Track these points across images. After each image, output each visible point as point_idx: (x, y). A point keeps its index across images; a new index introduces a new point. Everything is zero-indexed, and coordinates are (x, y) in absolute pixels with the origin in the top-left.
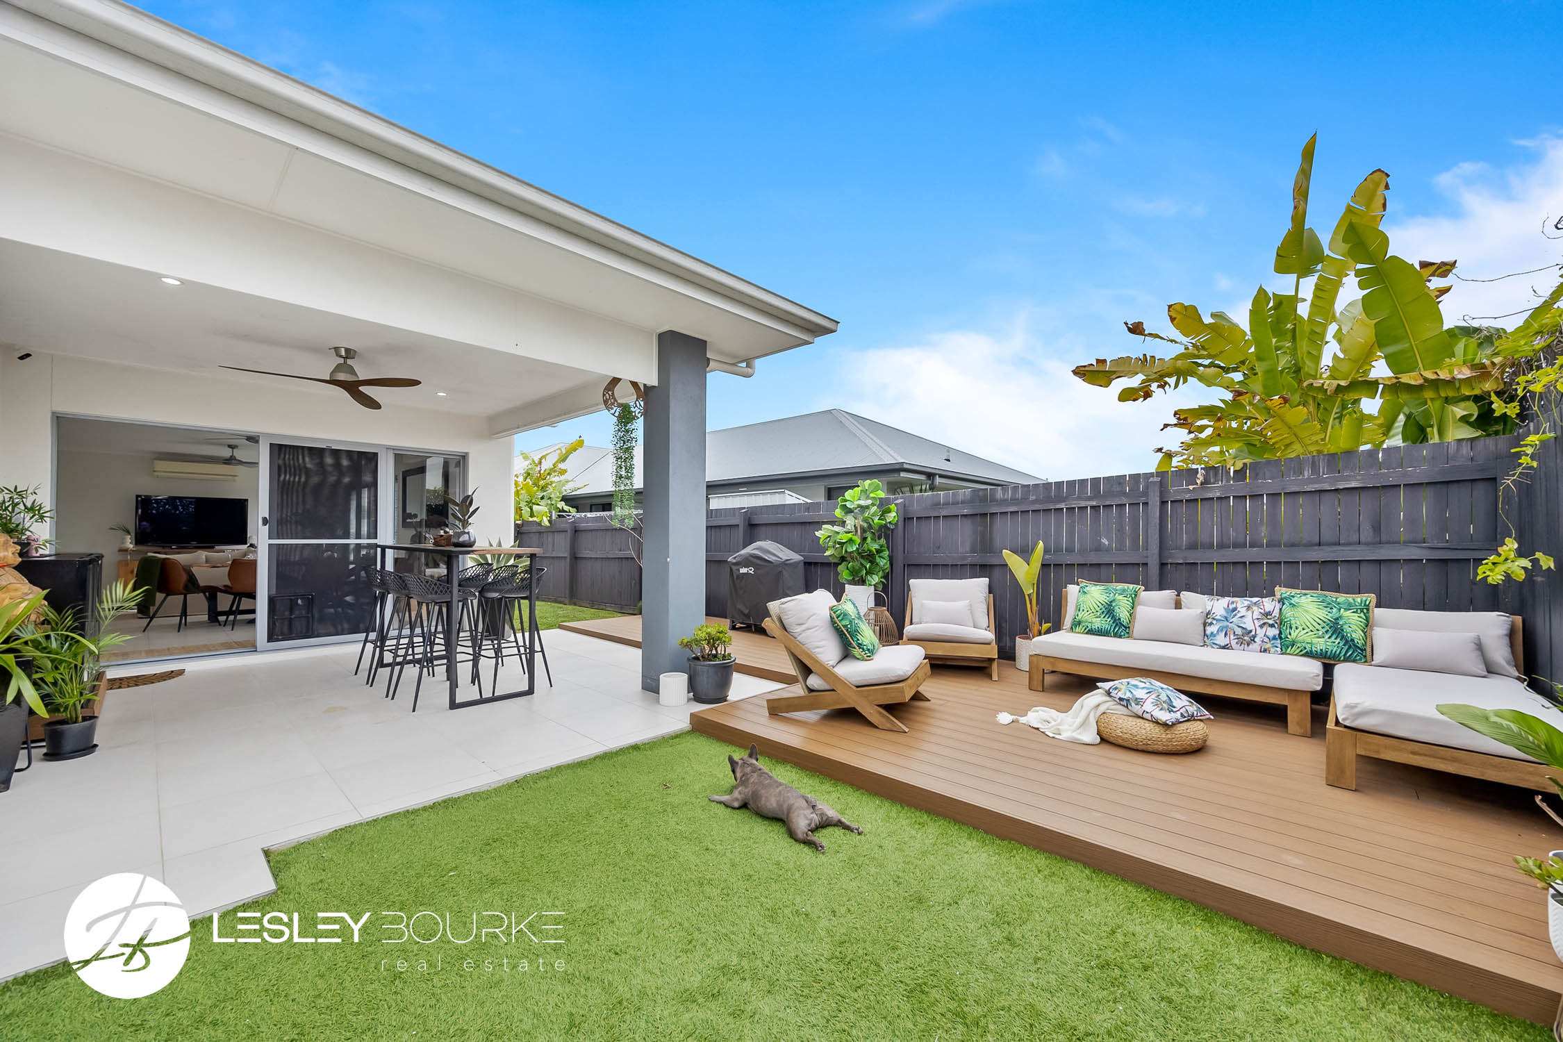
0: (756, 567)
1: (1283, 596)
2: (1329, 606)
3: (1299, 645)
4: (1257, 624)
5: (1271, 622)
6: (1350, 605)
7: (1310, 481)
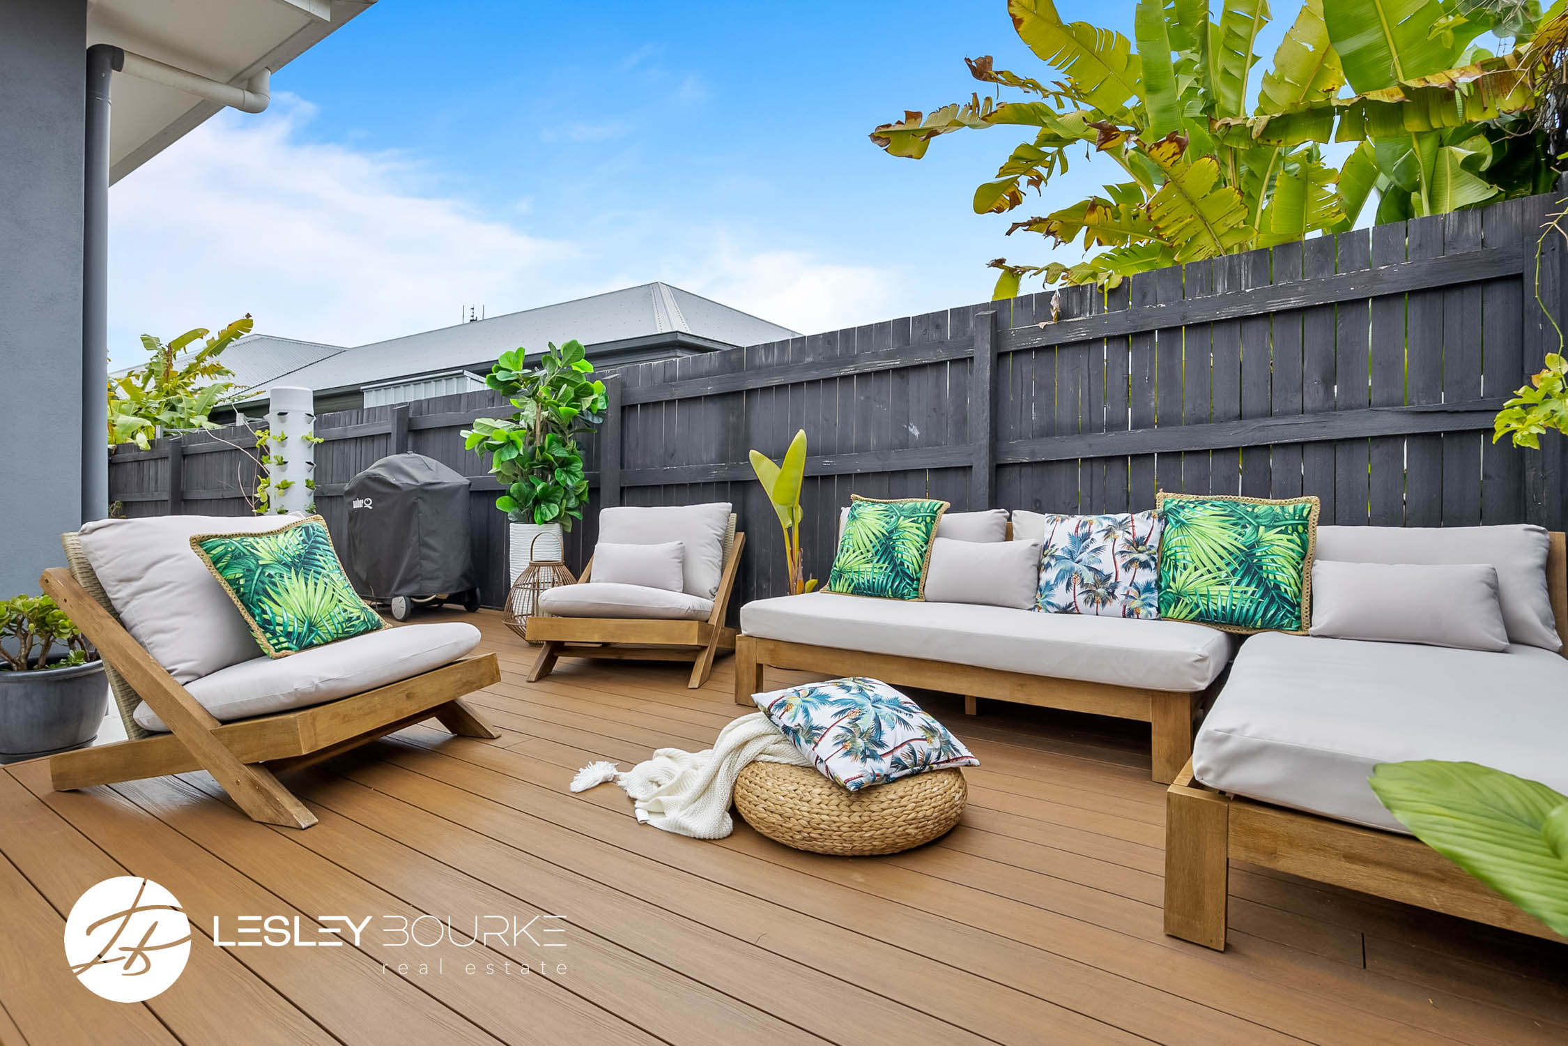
0: (377, 497)
1: (1169, 506)
2: (1239, 522)
3: (1187, 600)
4: (1121, 561)
5: (1143, 557)
6: (1275, 518)
7: (1225, 301)
